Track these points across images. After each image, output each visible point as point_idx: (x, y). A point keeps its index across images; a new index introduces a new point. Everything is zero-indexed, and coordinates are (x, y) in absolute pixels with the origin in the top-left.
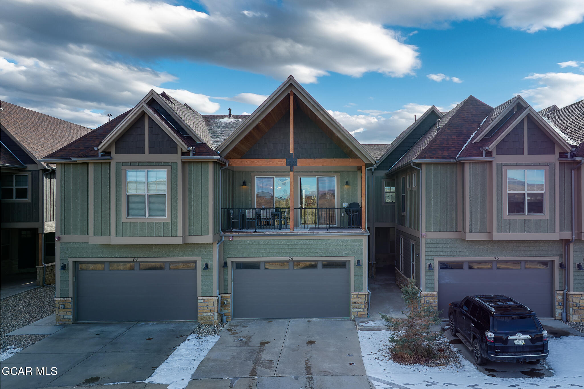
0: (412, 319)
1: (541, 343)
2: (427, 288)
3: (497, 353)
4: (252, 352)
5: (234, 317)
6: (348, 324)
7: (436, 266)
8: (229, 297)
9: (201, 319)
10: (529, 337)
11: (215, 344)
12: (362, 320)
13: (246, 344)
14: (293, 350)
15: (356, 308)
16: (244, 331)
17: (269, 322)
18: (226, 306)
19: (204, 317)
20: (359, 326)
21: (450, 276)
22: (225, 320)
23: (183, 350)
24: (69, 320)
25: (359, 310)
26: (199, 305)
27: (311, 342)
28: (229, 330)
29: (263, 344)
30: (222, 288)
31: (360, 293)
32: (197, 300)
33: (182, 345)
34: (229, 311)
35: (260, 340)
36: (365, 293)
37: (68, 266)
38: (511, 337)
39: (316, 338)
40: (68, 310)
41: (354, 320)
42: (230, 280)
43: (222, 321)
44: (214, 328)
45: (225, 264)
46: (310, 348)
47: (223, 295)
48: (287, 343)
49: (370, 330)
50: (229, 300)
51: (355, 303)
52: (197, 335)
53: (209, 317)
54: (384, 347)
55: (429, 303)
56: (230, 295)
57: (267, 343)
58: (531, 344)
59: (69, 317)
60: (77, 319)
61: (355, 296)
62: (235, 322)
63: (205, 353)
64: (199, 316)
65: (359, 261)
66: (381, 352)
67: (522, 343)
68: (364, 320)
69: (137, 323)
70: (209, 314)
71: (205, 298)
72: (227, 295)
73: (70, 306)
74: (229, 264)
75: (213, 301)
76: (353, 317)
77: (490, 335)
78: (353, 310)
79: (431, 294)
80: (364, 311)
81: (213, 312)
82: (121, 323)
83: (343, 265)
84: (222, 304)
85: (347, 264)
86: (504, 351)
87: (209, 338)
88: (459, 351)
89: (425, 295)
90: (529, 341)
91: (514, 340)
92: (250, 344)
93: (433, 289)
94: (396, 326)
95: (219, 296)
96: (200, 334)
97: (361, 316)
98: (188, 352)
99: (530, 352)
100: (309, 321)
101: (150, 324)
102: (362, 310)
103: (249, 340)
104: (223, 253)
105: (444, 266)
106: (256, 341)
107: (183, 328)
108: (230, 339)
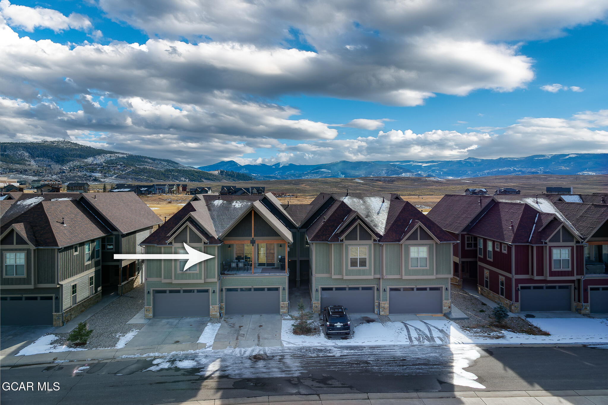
0: (302, 317)
1: (347, 327)
2: (315, 300)
3: (330, 331)
4: (236, 330)
5: (226, 313)
6: (278, 317)
7: (320, 290)
8: (224, 305)
9: (211, 315)
10: (342, 324)
11: (219, 327)
12: (285, 315)
13: (233, 327)
14: (253, 330)
15: (283, 309)
16: (231, 321)
17: (242, 316)
18: (222, 309)
19: (213, 314)
20: (283, 318)
21: (327, 294)
22: (222, 316)
23: (207, 330)
24: (151, 317)
25: (284, 310)
26: (210, 309)
27: (261, 326)
28: (225, 321)
29: (240, 327)
30: (221, 301)
31: (284, 302)
32: (210, 307)
33: (206, 328)
34: (224, 311)
35: (239, 325)
36: (286, 303)
37: (150, 291)
38: (335, 324)
39: (263, 324)
40: (150, 312)
41: (281, 315)
42: (224, 297)
43: (220, 316)
44: (217, 319)
45: (222, 289)
46: (260, 329)
47: (221, 304)
48: (251, 326)
49: (288, 320)
50: (224, 306)
51: (282, 307)
52: (211, 323)
53: (215, 315)
54: (292, 328)
55: (317, 307)
56: (224, 304)
57: (242, 326)
58: (343, 327)
59: (151, 315)
60: (154, 316)
61: (282, 304)
62: (227, 316)
63: (217, 331)
64: (210, 314)
65: (284, 288)
66: (289, 330)
67: (340, 326)
68: (286, 315)
69: (182, 317)
70: (215, 313)
71: (213, 306)
72: (223, 304)
73: (151, 310)
74: (224, 290)
75: (217, 307)
76: (281, 314)
77: (328, 323)
78: (281, 310)
79: (317, 303)
80: (286, 310)
81: (217, 312)
82: (174, 317)
83: (277, 289)
84: (221, 308)
85: (279, 289)
86: (333, 330)
87: (216, 324)
88: (322, 329)
89: (314, 303)
90: (342, 326)
91: (336, 325)
92: (235, 327)
93: (318, 300)
94: (296, 319)
95: (220, 305)
96: (212, 323)
97: (285, 313)
98: (209, 331)
99: (343, 330)
100: (261, 316)
101: (188, 318)
102: (285, 310)
103: (234, 325)
104: (221, 284)
105: (324, 289)
106: (237, 326)
107: (204, 320)
108: (226, 325)
